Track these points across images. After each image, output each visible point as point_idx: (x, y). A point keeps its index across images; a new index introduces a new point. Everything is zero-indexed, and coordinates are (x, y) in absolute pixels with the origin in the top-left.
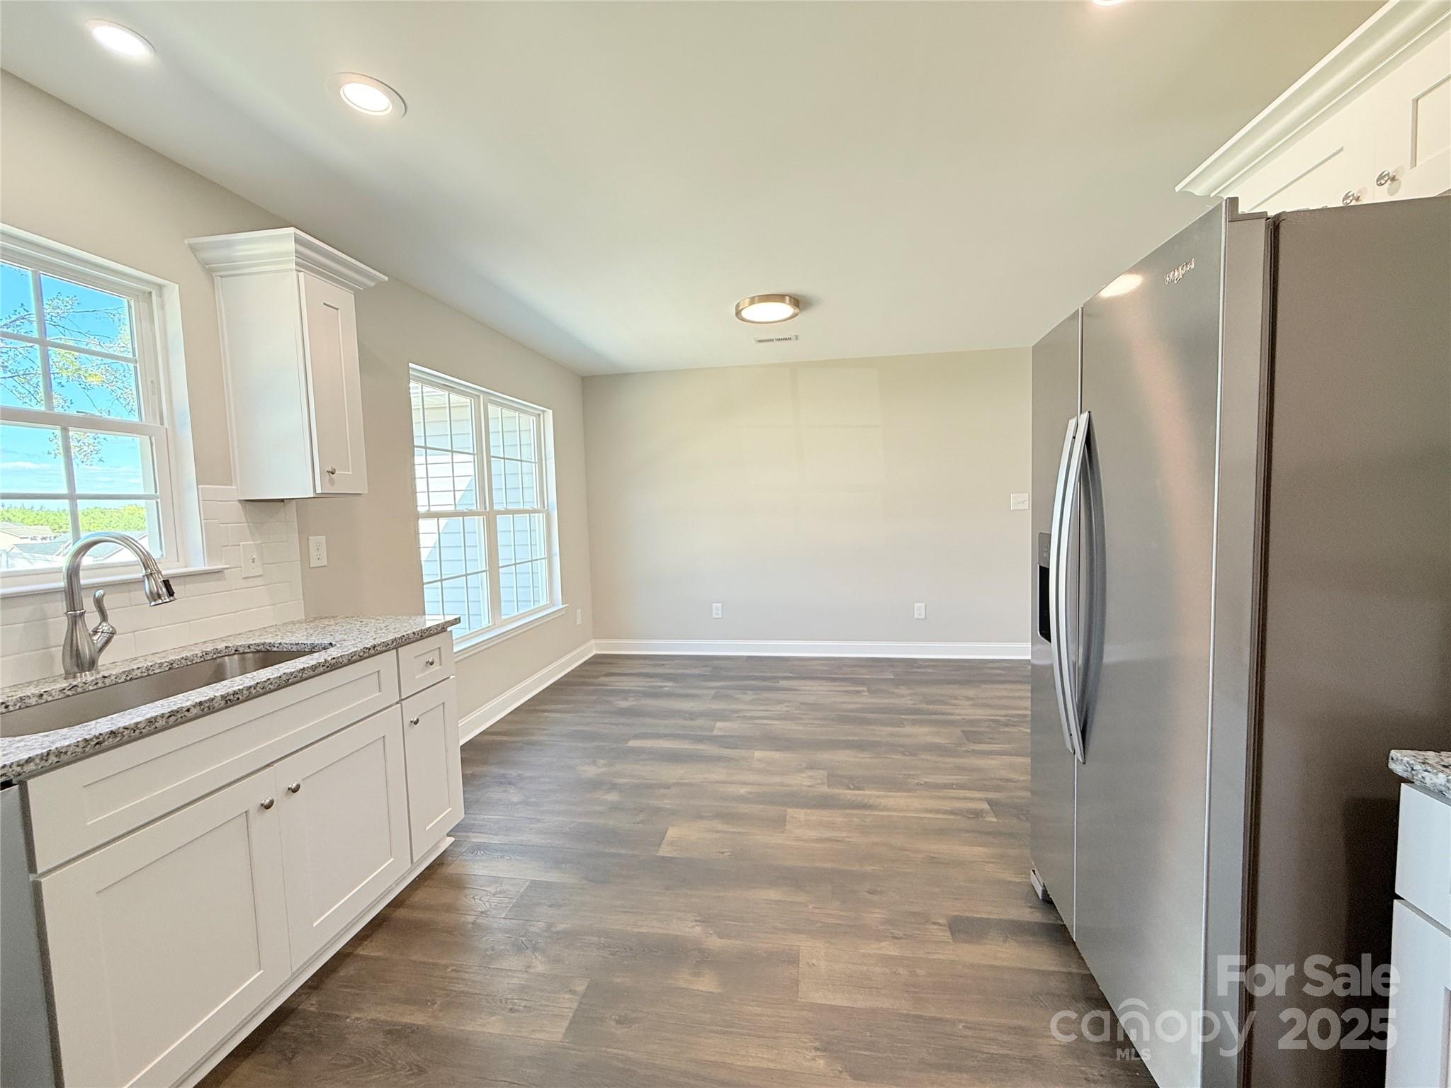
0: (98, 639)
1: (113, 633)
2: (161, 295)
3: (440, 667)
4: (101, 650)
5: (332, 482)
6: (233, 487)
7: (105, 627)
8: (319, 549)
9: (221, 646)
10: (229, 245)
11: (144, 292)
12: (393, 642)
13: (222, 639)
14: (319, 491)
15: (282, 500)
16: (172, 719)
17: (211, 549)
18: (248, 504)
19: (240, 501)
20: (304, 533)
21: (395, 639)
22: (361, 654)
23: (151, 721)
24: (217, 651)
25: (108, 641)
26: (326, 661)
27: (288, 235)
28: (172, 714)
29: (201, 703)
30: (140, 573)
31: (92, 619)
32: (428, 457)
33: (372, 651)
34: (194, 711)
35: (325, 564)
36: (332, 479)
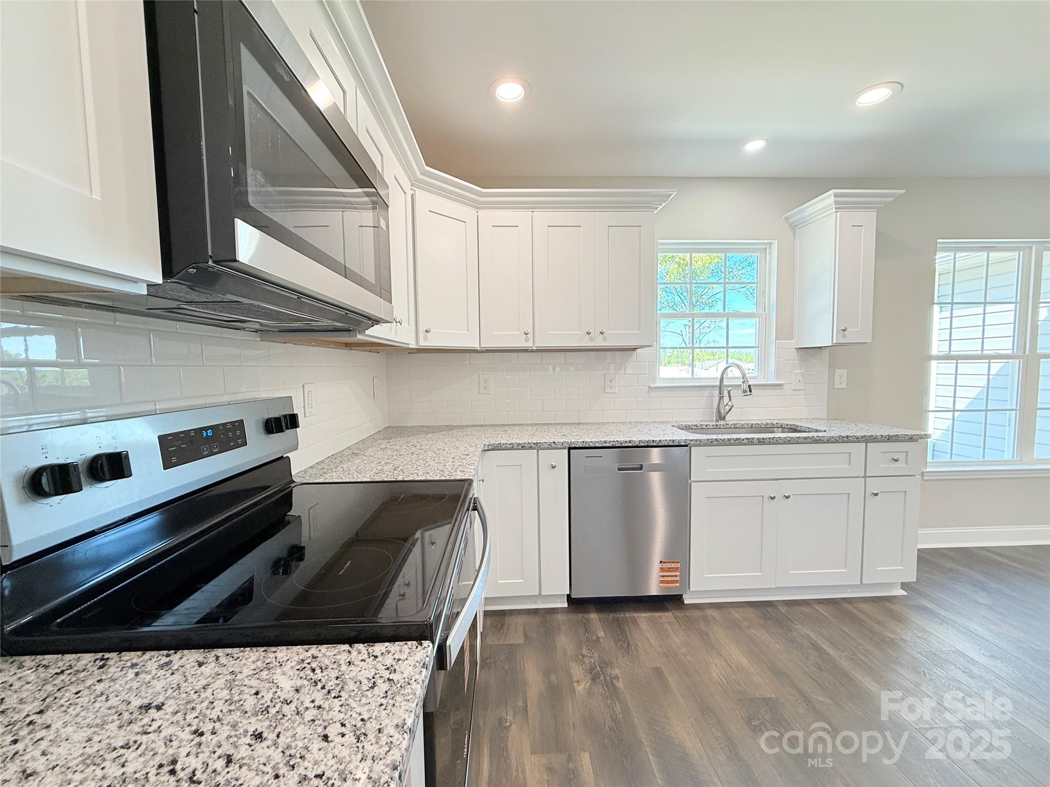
0: (727, 408)
1: (732, 407)
2: (770, 248)
3: (905, 465)
4: (727, 413)
5: (844, 337)
6: (793, 341)
7: (730, 403)
8: (841, 378)
9: (775, 422)
10: (802, 211)
11: (764, 249)
12: (862, 437)
13: (778, 420)
14: (834, 342)
15: (820, 348)
16: (737, 441)
17: (778, 374)
18: (800, 350)
19: (796, 348)
20: (832, 366)
21: (865, 436)
22: (837, 439)
23: (729, 440)
24: (772, 424)
25: (730, 410)
26: (813, 437)
27: (831, 195)
28: (737, 439)
29: (748, 439)
30: (740, 382)
31: (726, 399)
32: (954, 311)
33: (845, 439)
34: (745, 441)
35: (845, 387)
36: (845, 334)
